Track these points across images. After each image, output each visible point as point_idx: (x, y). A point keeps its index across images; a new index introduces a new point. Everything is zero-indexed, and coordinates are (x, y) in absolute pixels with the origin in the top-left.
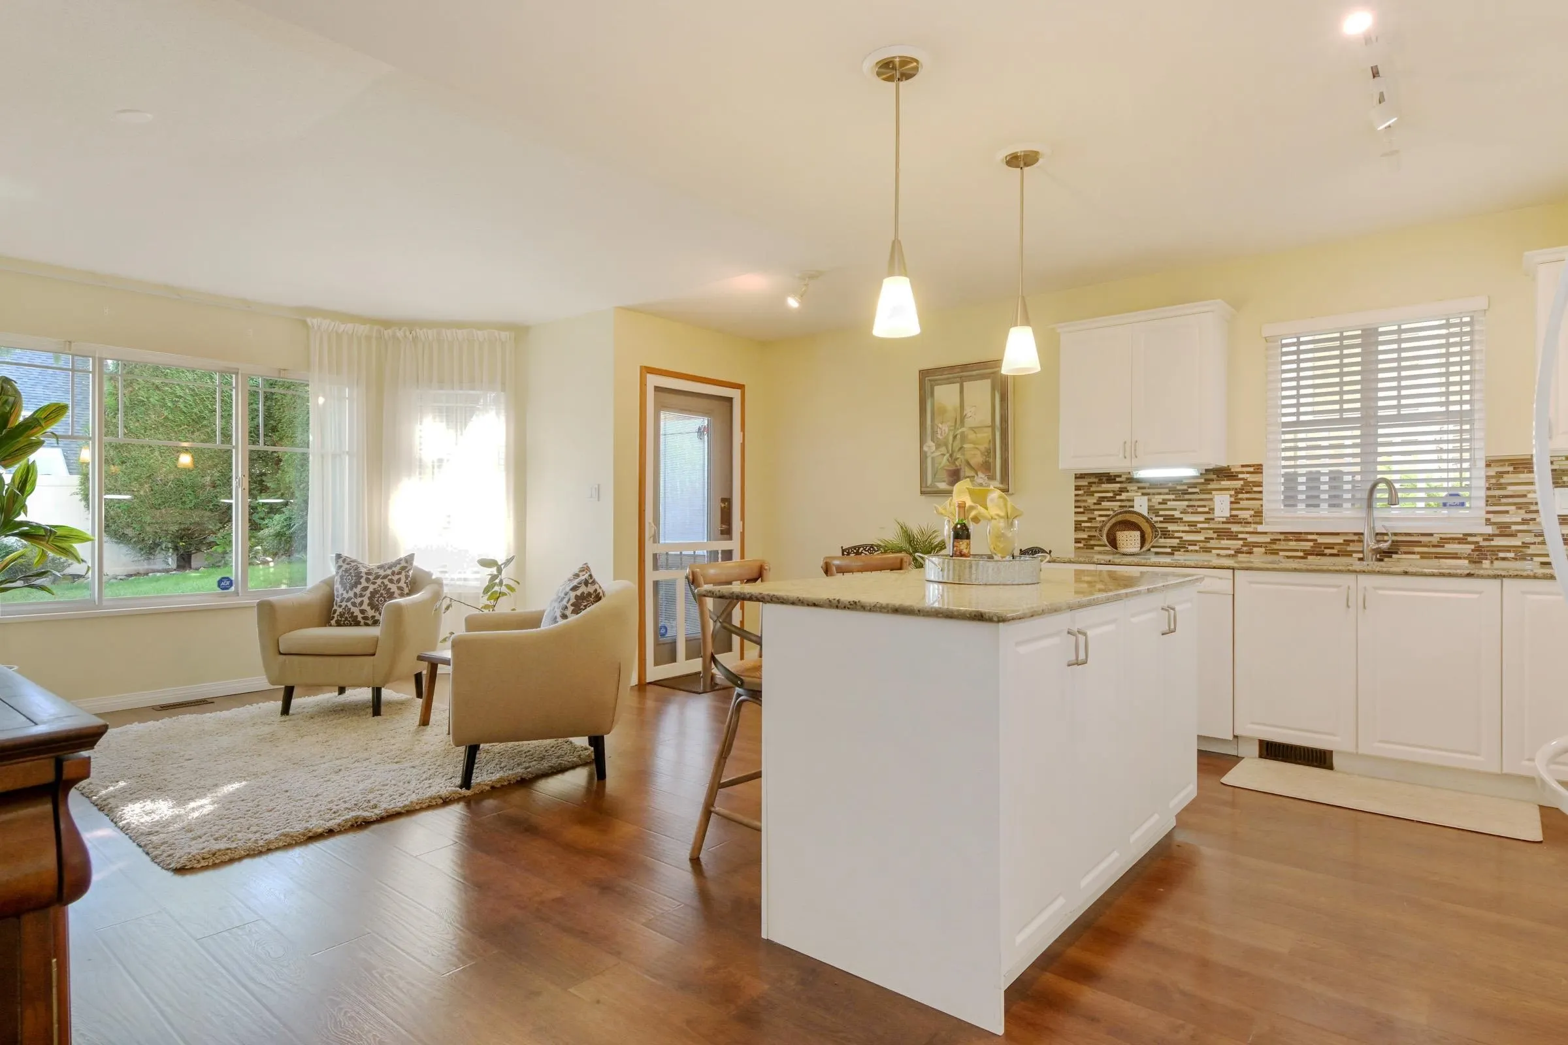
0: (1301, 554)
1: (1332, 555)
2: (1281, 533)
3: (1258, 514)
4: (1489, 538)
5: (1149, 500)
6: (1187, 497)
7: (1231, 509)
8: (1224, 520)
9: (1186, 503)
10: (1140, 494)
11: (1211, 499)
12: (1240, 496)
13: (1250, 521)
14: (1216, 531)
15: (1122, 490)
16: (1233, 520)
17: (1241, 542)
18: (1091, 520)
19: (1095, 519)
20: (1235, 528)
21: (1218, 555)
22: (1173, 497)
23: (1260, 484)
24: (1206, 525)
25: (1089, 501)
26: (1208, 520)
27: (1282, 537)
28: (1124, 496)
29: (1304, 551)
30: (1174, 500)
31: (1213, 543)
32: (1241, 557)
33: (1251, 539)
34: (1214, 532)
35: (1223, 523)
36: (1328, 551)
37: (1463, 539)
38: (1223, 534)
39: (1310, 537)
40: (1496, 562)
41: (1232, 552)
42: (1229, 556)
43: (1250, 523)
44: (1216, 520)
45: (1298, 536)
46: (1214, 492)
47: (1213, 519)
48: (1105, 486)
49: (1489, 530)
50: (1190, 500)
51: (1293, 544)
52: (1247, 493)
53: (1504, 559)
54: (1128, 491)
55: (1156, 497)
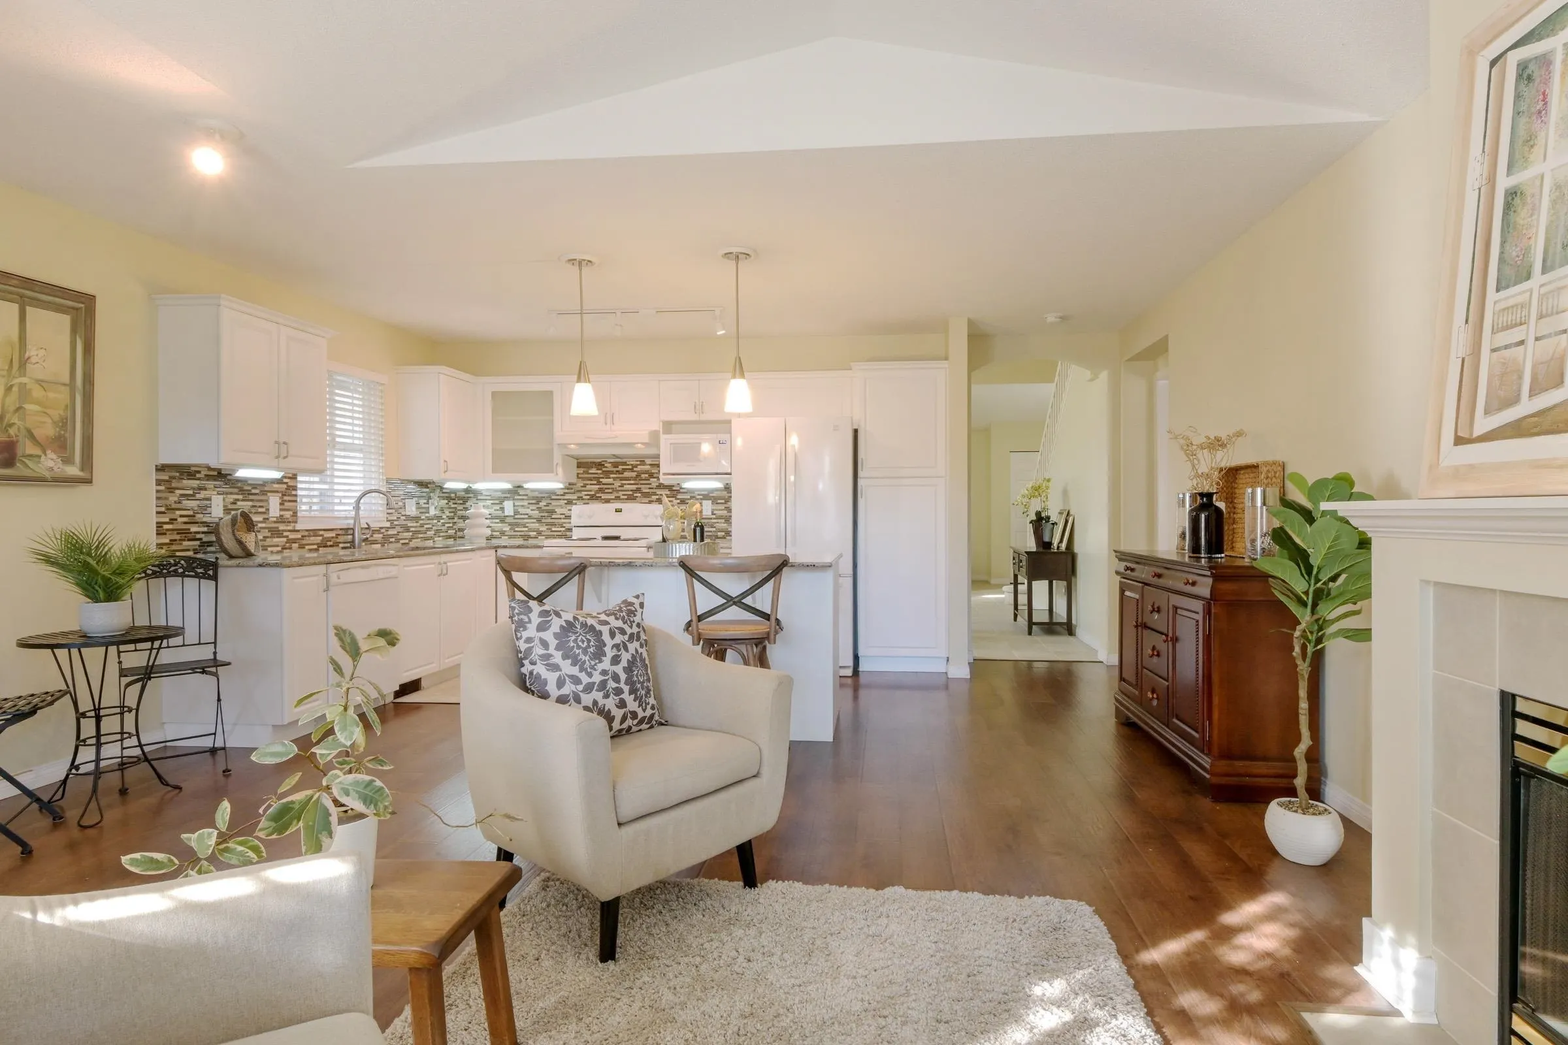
0: (315, 547)
1: (331, 546)
2: (307, 530)
3: (295, 514)
4: (387, 529)
5: (224, 500)
6: (251, 497)
7: (281, 510)
8: (275, 519)
9: (250, 503)
10: (215, 493)
11: (267, 501)
12: (286, 498)
13: (290, 520)
14: (270, 530)
15: (201, 489)
16: (281, 520)
17: (285, 539)
18: (172, 521)
19: (176, 520)
20: (282, 527)
21: (272, 552)
22: (240, 497)
23: (295, 488)
24: (264, 525)
25: (171, 499)
26: (266, 520)
27: (306, 533)
28: (203, 494)
29: (317, 544)
30: (243, 500)
31: (268, 542)
32: (287, 553)
33: (292, 536)
34: (269, 531)
35: (275, 522)
36: (329, 543)
37: (378, 531)
38: (276, 533)
39: (321, 533)
40: (390, 545)
41: (279, 549)
42: (278, 552)
43: (290, 522)
44: (271, 519)
45: (315, 532)
46: (269, 494)
47: (268, 519)
48: (186, 482)
49: (388, 524)
50: (252, 500)
51: (313, 539)
52: (289, 495)
53: (391, 542)
54: (206, 489)
55: (229, 496)
